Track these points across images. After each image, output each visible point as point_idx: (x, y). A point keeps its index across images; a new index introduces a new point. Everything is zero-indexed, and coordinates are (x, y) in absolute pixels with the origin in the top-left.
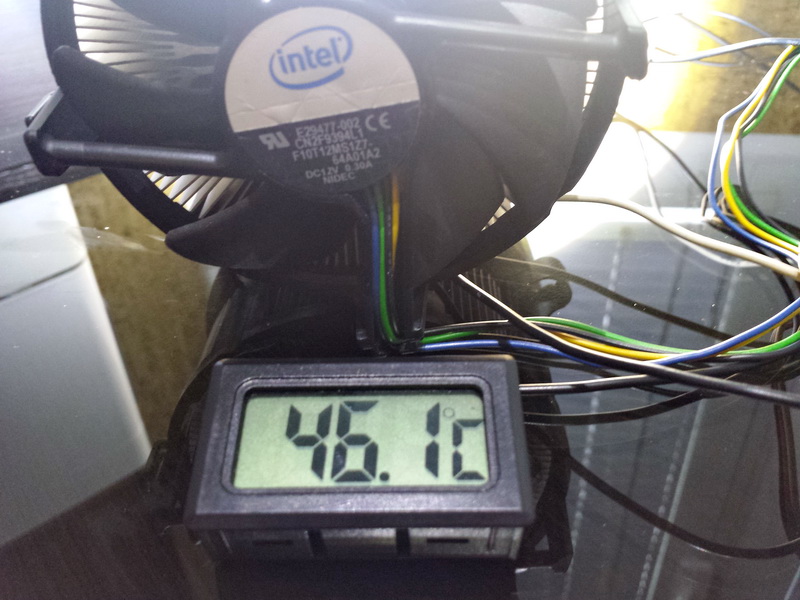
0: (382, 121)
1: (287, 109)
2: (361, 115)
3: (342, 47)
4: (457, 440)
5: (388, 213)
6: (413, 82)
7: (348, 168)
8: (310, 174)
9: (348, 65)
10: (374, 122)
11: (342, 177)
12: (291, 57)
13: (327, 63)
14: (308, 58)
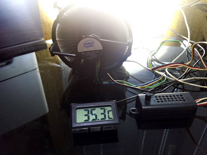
0: (98, 52)
1: (85, 50)
2: (95, 51)
3: (93, 43)
4: (108, 113)
5: (98, 63)
6: (102, 47)
7: (93, 57)
8: (88, 58)
9: (93, 45)
10: (97, 52)
11: (92, 58)
12: (86, 43)
13: (91, 44)
14: (88, 44)
